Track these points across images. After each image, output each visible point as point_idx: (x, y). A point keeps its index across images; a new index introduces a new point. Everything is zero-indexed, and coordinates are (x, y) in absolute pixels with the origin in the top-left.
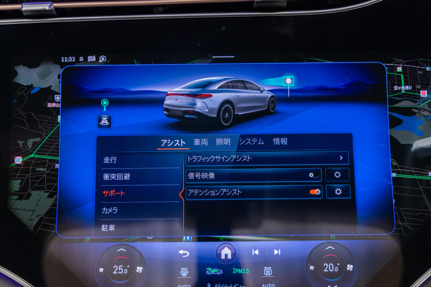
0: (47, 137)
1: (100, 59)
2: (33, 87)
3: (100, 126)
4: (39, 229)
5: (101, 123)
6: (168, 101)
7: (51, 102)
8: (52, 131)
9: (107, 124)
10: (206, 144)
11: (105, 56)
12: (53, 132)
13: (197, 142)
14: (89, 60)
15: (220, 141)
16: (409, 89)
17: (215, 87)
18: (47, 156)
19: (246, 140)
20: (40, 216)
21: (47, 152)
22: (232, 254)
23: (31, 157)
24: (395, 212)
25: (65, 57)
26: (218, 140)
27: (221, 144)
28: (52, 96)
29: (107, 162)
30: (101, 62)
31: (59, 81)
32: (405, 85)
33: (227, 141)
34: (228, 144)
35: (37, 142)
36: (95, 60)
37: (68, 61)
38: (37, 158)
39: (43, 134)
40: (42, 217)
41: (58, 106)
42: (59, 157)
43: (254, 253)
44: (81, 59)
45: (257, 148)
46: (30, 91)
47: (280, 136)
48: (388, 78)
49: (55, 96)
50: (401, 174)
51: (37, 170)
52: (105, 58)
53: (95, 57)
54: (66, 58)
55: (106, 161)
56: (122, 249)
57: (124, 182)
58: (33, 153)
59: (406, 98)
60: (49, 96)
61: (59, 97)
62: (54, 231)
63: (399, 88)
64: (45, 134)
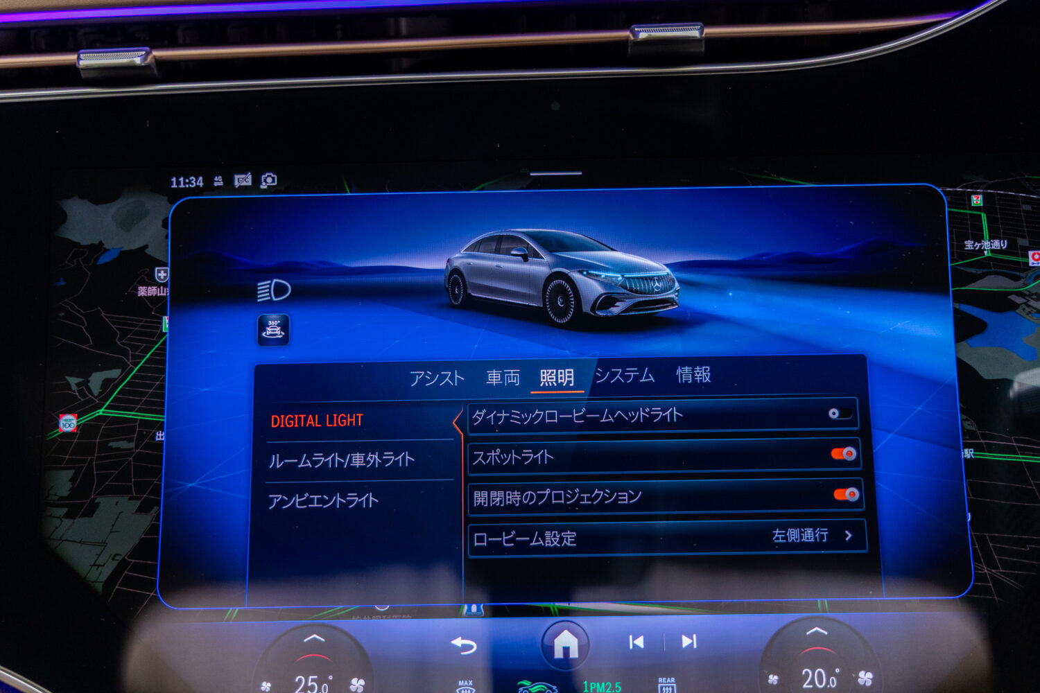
0: (136, 367)
1: (263, 180)
2: (103, 249)
3: (263, 342)
4: (117, 589)
5: (266, 334)
7: (147, 285)
8: (147, 353)
9: (280, 337)
10: (515, 381)
11: (274, 174)
12: (151, 355)
13: (494, 377)
14: (237, 184)
15: (550, 375)
16: (1001, 247)
18: (136, 412)
19: (611, 372)
20: (119, 558)
21: (137, 402)
22: (580, 648)
23: (97, 414)
24: (973, 544)
25: (180, 177)
26: (544, 373)
27: (552, 382)
28: (148, 270)
30: (266, 187)
31: (165, 235)
32: (991, 238)
33: (567, 376)
34: (569, 382)
35: (113, 380)
36: (250, 183)
37: (187, 186)
38: (113, 417)
39: (126, 361)
40: (124, 558)
41: (162, 294)
42: (164, 414)
43: (634, 645)
44: (218, 181)
45: (636, 390)
46: (97, 260)
47: (693, 362)
48: (949, 221)
49: (156, 269)
50: (985, 452)
51: (111, 447)
52: (273, 178)
53: (249, 177)
54: (181, 179)
56: (315, 636)
58: (104, 405)
59: (993, 270)
60: (141, 271)
61: (165, 271)
62: (152, 594)
63: (977, 246)
64: (131, 361)
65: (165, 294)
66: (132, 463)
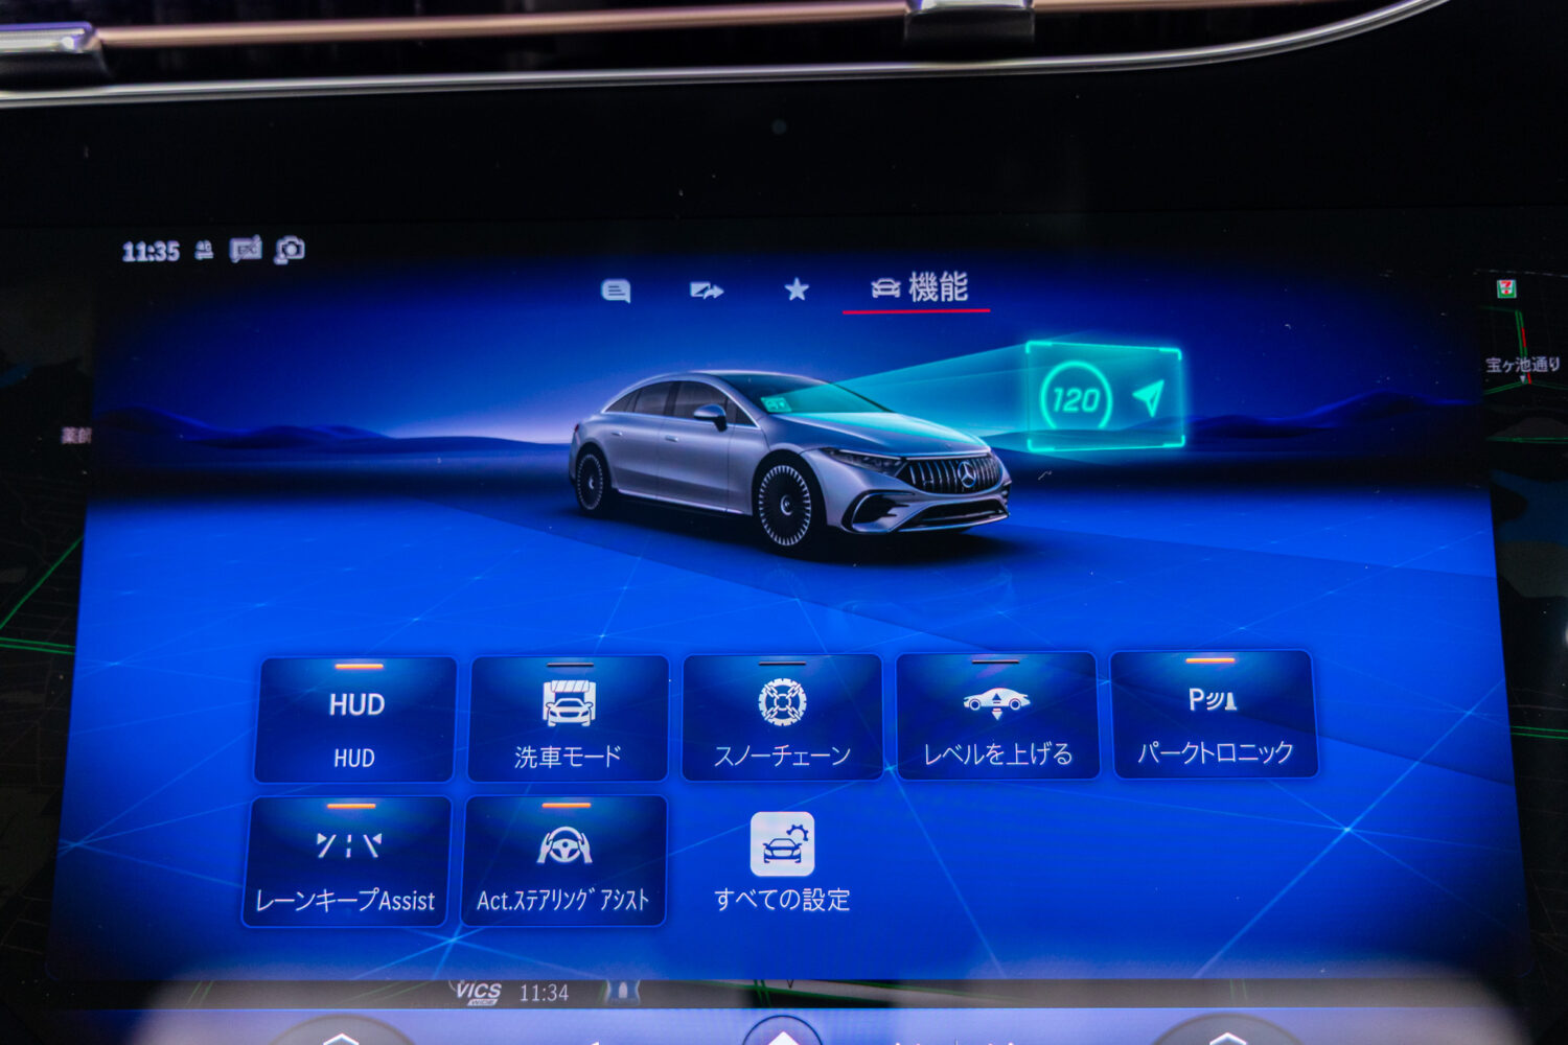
0: (53, 564)
1: (281, 249)
7: (78, 424)
11: (299, 239)
14: (235, 256)
16: (1550, 369)
18: (49, 641)
20: (8, 893)
21: (52, 625)
25: (139, 243)
30: (285, 261)
32: (1532, 354)
35: (12, 587)
36: (258, 255)
37: (152, 259)
39: (38, 554)
40: (16, 894)
44: (204, 251)
52: (298, 247)
53: (258, 243)
54: (142, 247)
56: (342, 1036)
59: (1536, 408)
63: (1507, 367)
64: (44, 554)
66: (39, 729)
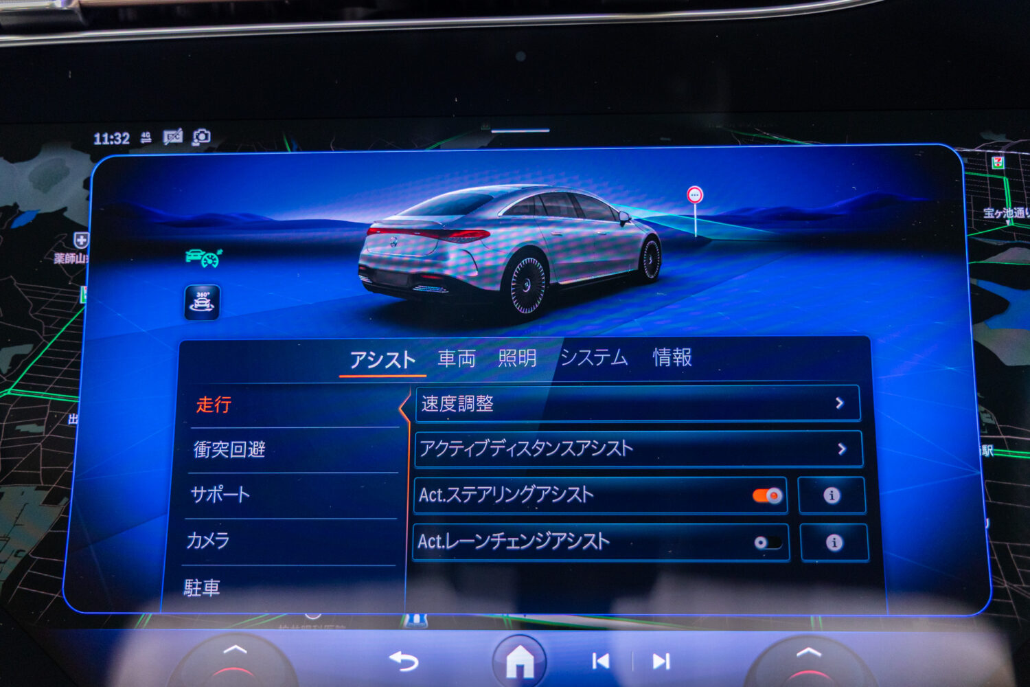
0: (49, 342)
1: (195, 137)
2: (18, 212)
3: (189, 315)
4: (19, 589)
5: (194, 307)
6: (372, 249)
7: (65, 251)
8: (62, 327)
9: (210, 310)
10: (470, 363)
11: (207, 130)
12: (67, 328)
13: (446, 358)
14: (166, 141)
15: (510, 355)
17: (498, 212)
18: (48, 392)
19: (579, 354)
20: (22, 554)
21: (50, 381)
22: (537, 666)
23: (5, 394)
24: (992, 554)
25: (104, 133)
26: (503, 353)
27: (511, 363)
28: (66, 235)
29: (205, 411)
30: (198, 144)
31: (86, 196)
33: (528, 357)
34: (531, 363)
35: (24, 356)
36: (180, 140)
37: (112, 143)
38: (22, 397)
40: (27, 555)
41: (80, 262)
42: (78, 395)
43: (598, 665)
44: (146, 138)
45: (607, 373)
46: (11, 222)
47: (673, 343)
48: (966, 187)
49: (76, 234)
50: (1006, 449)
51: (19, 430)
52: (206, 135)
53: (180, 133)
54: (106, 135)
55: (203, 407)
56: (236, 647)
57: (249, 463)
58: (12, 384)
59: (1016, 241)
60: (58, 235)
61: (85, 237)
62: (57, 596)
63: (998, 214)
64: (44, 335)
65: (84, 262)
66: (41, 449)
